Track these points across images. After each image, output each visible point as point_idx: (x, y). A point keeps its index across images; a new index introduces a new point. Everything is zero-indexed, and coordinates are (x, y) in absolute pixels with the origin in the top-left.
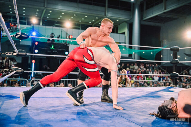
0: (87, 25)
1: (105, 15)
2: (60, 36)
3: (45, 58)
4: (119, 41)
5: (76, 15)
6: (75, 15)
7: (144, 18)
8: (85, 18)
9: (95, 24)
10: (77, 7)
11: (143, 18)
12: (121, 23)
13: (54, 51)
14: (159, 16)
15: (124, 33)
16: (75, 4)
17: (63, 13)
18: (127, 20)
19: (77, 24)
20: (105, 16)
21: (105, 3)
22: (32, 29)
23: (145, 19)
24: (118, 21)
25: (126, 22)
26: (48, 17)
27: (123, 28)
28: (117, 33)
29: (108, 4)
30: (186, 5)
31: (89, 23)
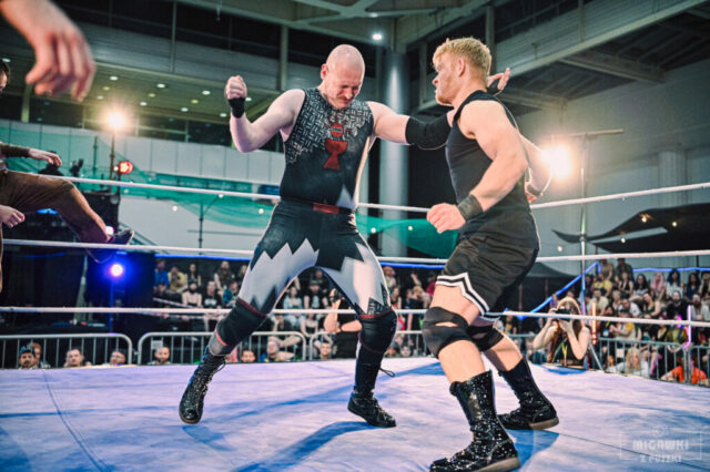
0: (212, 124)
1: (278, 87)
2: (81, 163)
5: (167, 87)
6: (161, 86)
7: (421, 101)
8: (201, 98)
10: (169, 57)
11: (417, 104)
16: (162, 45)
17: (114, 78)
21: (278, 43)
23: (424, 106)
29: (290, 46)
30: (557, 63)
31: (219, 116)
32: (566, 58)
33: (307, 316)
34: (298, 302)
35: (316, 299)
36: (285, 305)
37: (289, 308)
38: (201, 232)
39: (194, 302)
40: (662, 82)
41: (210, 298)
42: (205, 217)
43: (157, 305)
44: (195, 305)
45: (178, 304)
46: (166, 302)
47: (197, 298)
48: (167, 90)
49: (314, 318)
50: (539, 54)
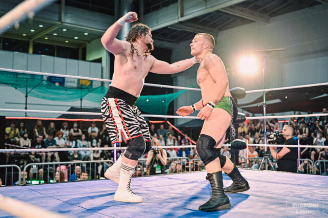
1: (60, 20)
9: (35, 40)
12: (94, 39)
14: (169, 27)
15: (99, 61)
20: (60, 23)
24: (86, 34)
27: (97, 49)
28: (84, 59)
30: (218, 11)
31: (22, 36)
32: (223, 9)
33: (94, 151)
35: (95, 141)
36: (78, 145)
37: (81, 147)
38: (26, 104)
39: (27, 145)
40: (269, 23)
42: (28, 95)
44: (27, 147)
45: (18, 146)
46: (10, 145)
49: (98, 152)
50: (208, 6)
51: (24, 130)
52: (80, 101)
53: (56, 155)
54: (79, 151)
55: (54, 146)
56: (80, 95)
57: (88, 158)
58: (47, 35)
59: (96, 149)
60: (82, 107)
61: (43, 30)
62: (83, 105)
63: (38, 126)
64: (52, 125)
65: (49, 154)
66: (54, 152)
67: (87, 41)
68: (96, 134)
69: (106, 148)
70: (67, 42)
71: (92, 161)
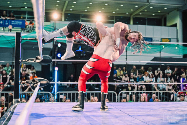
0: (123, 17)
3: (71, 63)
4: (169, 37)
5: (108, 5)
8: (120, 8)
9: (134, 15)
12: (171, 12)
13: (82, 55)
15: (175, 25)
18: (180, 7)
19: (109, 16)
20: (148, 3)
22: (53, 26)
24: (166, 8)
25: (178, 10)
26: (71, 10)
27: (174, 18)
28: (165, 25)
34: (162, 79)
35: (169, 79)
36: (158, 81)
38: (126, 55)
39: (127, 80)
41: (132, 79)
42: (127, 50)
43: (114, 81)
45: (121, 81)
46: (117, 80)
47: (127, 79)
48: (108, 6)
49: (171, 85)
51: (126, 72)
52: (159, 53)
53: (144, 87)
54: (158, 85)
55: (143, 81)
56: (159, 49)
57: (164, 89)
58: (141, 12)
59: (170, 83)
60: (161, 57)
61: (138, 9)
62: (161, 55)
63: (134, 69)
64: (142, 68)
65: (140, 87)
66: (142, 85)
67: (167, 13)
68: (170, 75)
69: (176, 83)
70: (154, 15)
71: (167, 91)
